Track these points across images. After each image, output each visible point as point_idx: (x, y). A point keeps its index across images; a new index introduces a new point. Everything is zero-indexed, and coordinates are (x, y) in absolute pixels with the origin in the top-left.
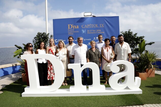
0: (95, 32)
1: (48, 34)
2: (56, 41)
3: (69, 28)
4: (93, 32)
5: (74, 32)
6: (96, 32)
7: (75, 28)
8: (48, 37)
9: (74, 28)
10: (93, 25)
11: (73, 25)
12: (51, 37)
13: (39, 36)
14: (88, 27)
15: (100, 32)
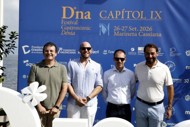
0: (134, 32)
1: (4, 27)
2: (26, 51)
3: (64, 17)
4: (130, 32)
5: (77, 28)
6: (137, 32)
7: (82, 18)
8: (4, 37)
9: (77, 17)
10: (131, 14)
11: (75, 8)
12: (11, 38)
14: (116, 17)
15: (149, 32)
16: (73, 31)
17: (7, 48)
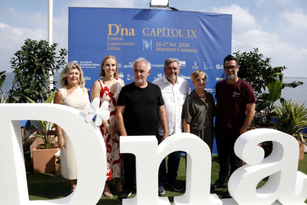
0: (174, 47)
1: (55, 45)
3: (110, 33)
4: (170, 48)
5: (122, 44)
6: (177, 48)
7: (127, 34)
8: (54, 54)
9: (122, 34)
10: (170, 31)
11: (120, 25)
12: (61, 55)
13: (29, 50)
14: (158, 34)
15: (186, 48)
16: (119, 46)
17: (57, 64)
